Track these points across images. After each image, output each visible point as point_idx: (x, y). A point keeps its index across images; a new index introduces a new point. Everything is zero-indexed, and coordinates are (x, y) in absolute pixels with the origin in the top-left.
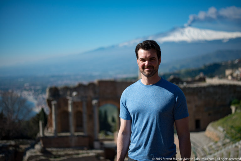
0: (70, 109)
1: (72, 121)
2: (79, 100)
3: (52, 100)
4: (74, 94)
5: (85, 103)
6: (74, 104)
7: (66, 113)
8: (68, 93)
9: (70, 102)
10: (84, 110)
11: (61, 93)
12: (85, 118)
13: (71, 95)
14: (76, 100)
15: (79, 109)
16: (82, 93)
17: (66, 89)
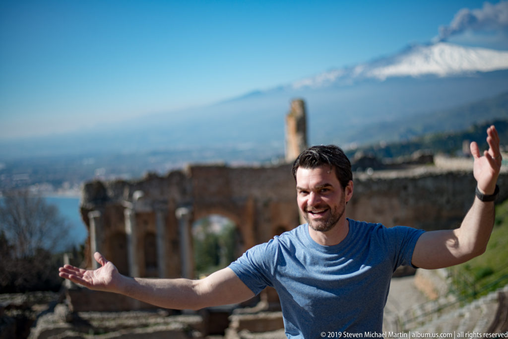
0: (129, 228)
2: (148, 209)
3: (92, 210)
4: (137, 195)
5: (159, 216)
6: (137, 216)
7: (122, 237)
8: (126, 192)
9: (128, 213)
10: (160, 228)
11: (110, 193)
12: (162, 246)
13: (131, 196)
14: (141, 208)
15: (150, 227)
16: (155, 193)
17: (121, 185)
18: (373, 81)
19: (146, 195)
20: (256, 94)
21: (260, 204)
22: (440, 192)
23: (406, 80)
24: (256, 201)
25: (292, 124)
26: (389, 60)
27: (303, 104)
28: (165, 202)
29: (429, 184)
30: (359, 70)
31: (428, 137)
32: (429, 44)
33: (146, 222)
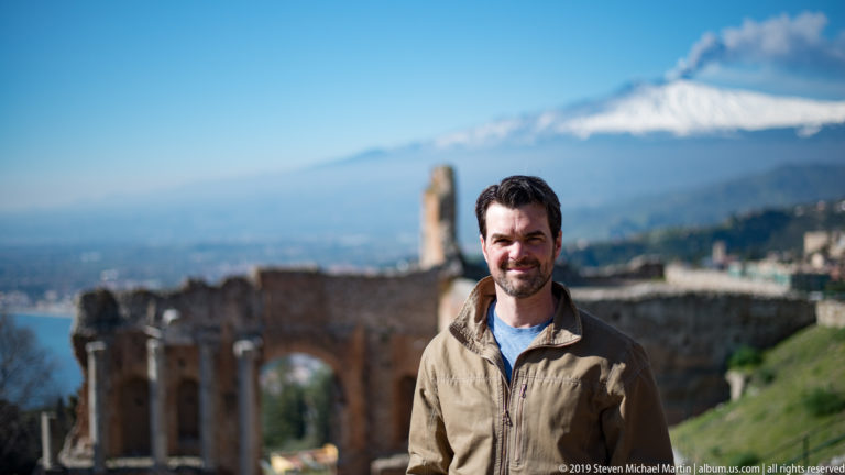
0: (153, 371)
1: (160, 416)
2: (187, 340)
3: (91, 339)
4: (170, 315)
5: (206, 351)
6: (168, 351)
7: (141, 385)
8: (151, 311)
9: (152, 345)
10: (205, 373)
11: (124, 312)
12: (208, 403)
13: (159, 317)
14: (175, 338)
15: (188, 371)
16: (200, 313)
17: (143, 297)
18: (569, 139)
19: (184, 315)
20: (375, 154)
21: (375, 338)
22: (673, 325)
23: (624, 139)
24: (368, 331)
25: (432, 206)
26: (594, 106)
27: (451, 174)
28: (216, 330)
29: (656, 311)
30: (545, 121)
31: (657, 234)
32: (661, 82)
33: (182, 363)
